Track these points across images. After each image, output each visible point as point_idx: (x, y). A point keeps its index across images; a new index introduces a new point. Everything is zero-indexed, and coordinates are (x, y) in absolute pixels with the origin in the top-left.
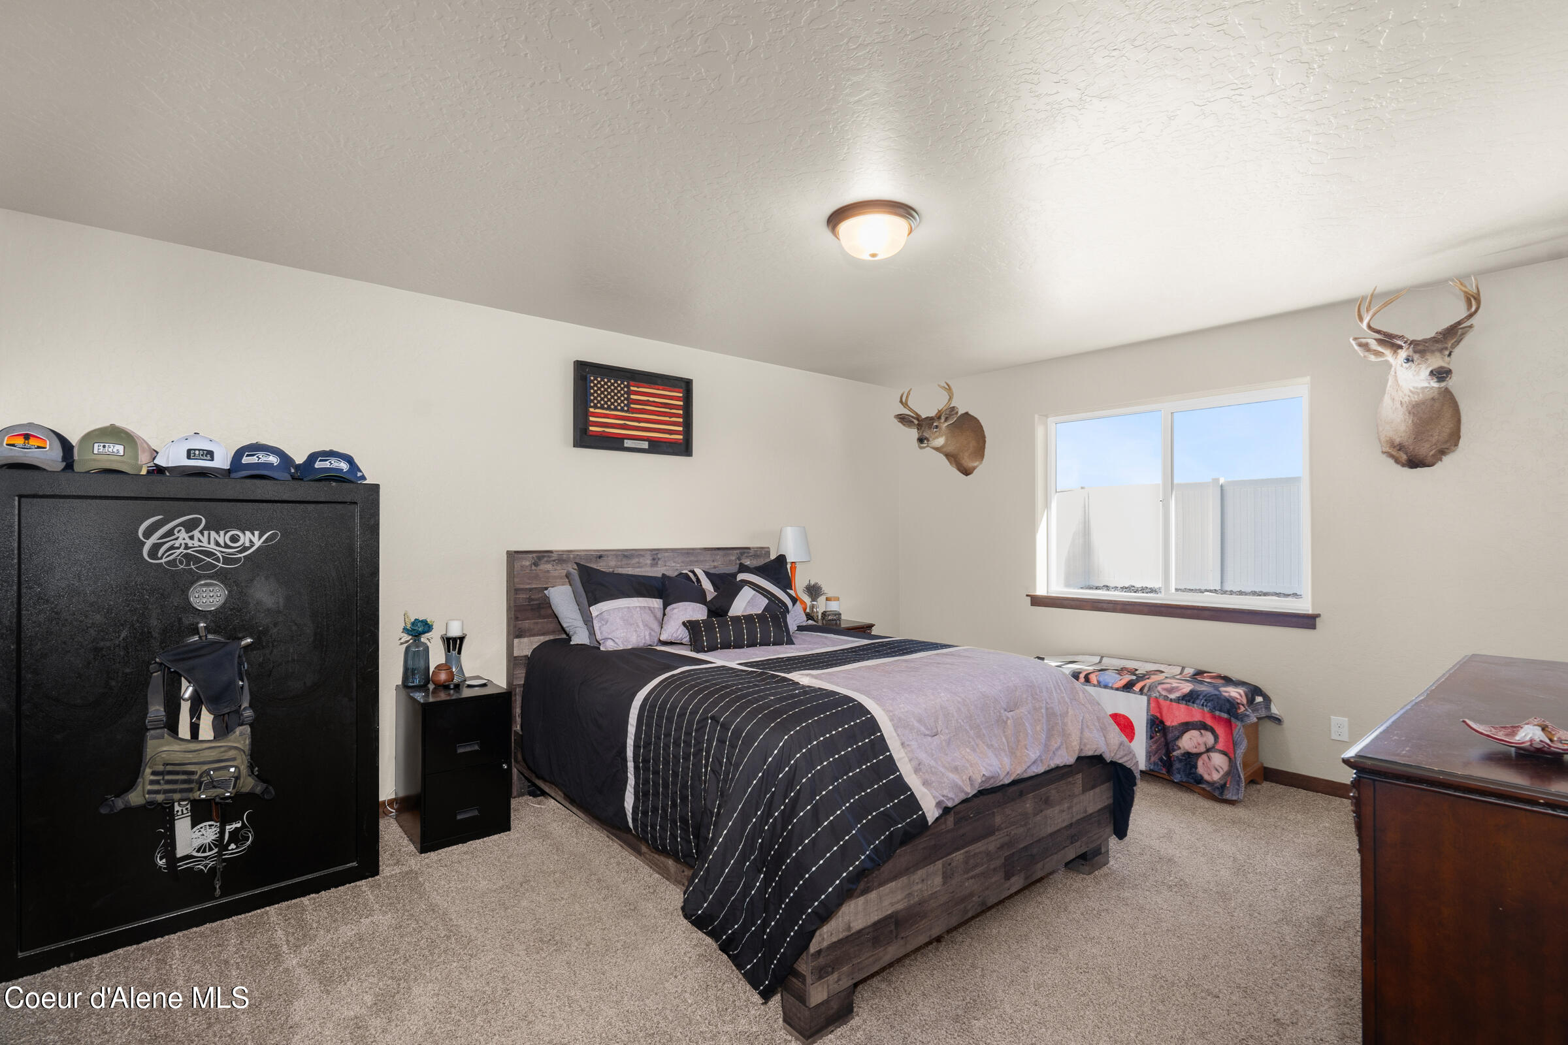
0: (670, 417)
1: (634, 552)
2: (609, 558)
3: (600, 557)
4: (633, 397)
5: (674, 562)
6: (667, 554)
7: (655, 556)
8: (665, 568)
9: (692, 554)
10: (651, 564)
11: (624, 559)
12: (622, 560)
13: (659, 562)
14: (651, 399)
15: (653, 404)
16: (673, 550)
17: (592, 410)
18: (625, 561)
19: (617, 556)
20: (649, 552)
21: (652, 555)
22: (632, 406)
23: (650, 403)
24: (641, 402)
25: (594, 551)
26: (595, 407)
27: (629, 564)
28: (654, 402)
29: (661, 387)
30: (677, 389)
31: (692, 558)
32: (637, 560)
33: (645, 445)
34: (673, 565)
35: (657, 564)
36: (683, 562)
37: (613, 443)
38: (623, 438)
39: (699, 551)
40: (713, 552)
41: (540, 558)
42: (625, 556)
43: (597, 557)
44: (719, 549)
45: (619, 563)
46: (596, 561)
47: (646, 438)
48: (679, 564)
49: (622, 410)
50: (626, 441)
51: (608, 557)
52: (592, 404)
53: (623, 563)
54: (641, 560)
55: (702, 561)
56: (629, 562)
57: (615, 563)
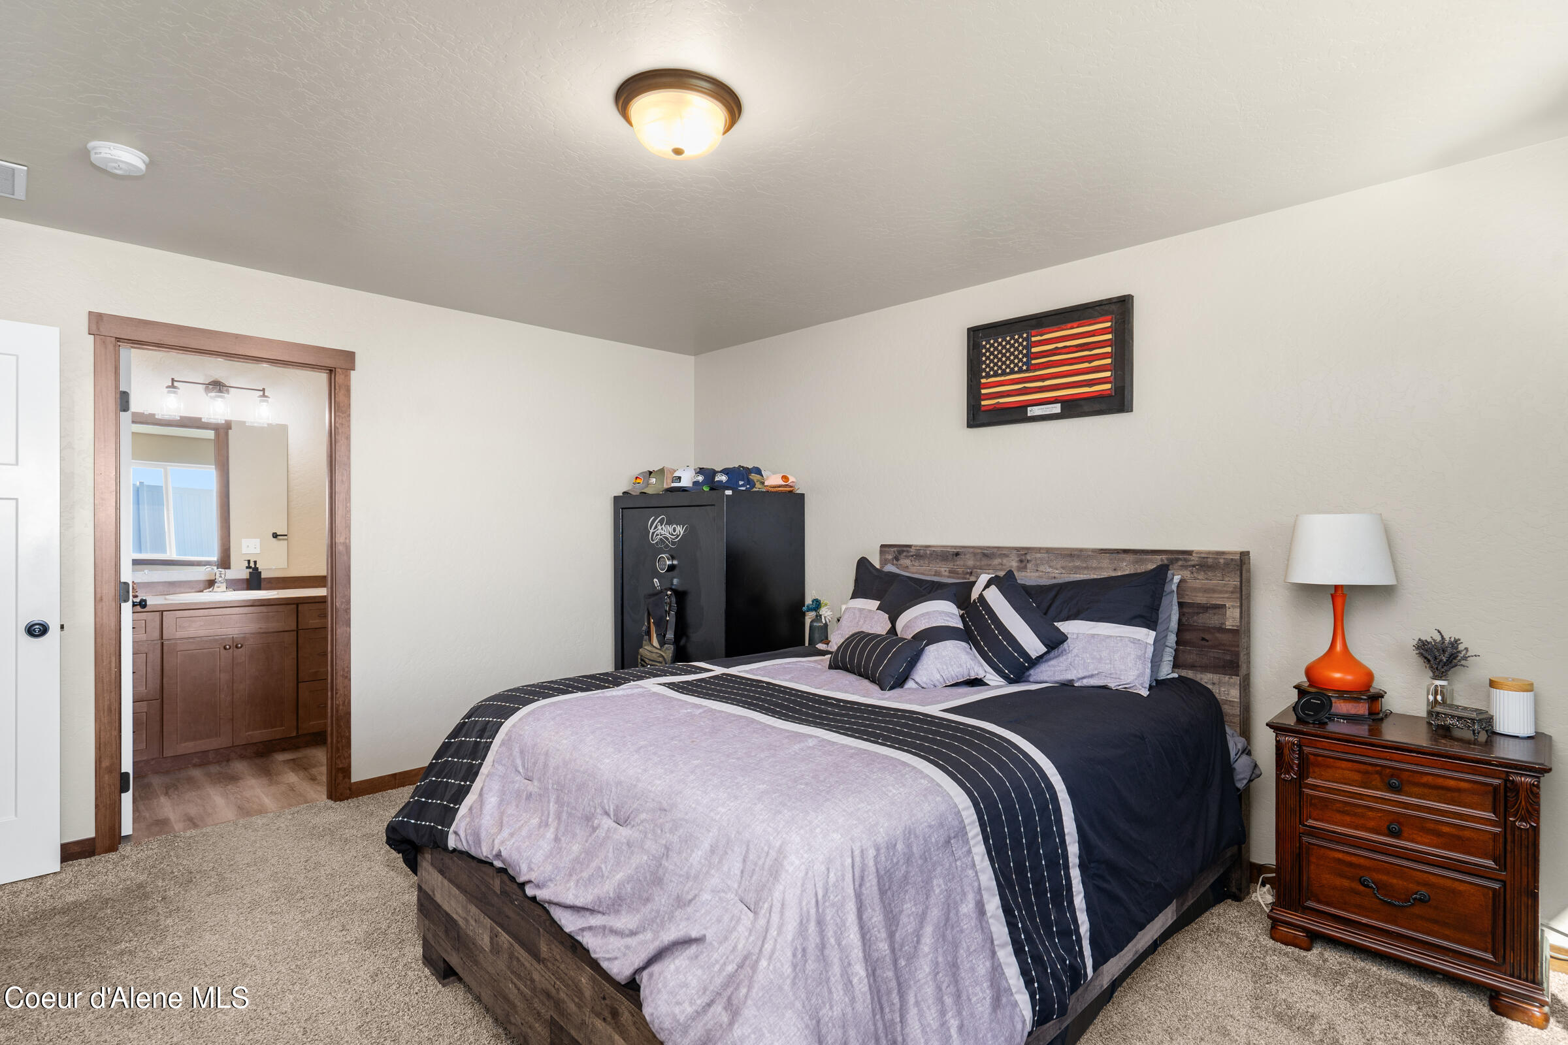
0: (1090, 362)
1: (995, 550)
2: (967, 556)
3: (957, 554)
4: (1034, 350)
5: (1050, 567)
6: (1039, 555)
7: (1023, 557)
8: (1037, 574)
9: (1079, 557)
10: (1018, 566)
11: (983, 559)
12: (981, 560)
13: (1029, 566)
14: (1060, 345)
15: (1064, 351)
16: (1048, 550)
17: (983, 381)
18: (985, 562)
19: (975, 554)
20: (1015, 552)
21: (1019, 556)
22: (1033, 362)
23: (1060, 351)
24: (1045, 354)
25: (952, 547)
26: (988, 376)
27: (990, 565)
28: (1065, 347)
29: (1075, 324)
30: (1101, 319)
31: (1078, 563)
32: (1000, 560)
33: (1056, 408)
34: (1049, 570)
35: (1025, 567)
36: (1063, 568)
37: (1015, 415)
38: (1024, 407)
39: (1090, 553)
40: (1114, 555)
41: (900, 552)
42: (985, 555)
43: (953, 555)
44: (1126, 551)
45: (978, 563)
46: (953, 558)
47: (1053, 399)
48: (1057, 569)
49: (1021, 371)
50: (1029, 409)
51: (965, 555)
52: (984, 374)
53: (983, 563)
54: (1005, 561)
55: (1095, 569)
56: (989, 562)
57: (972, 563)
